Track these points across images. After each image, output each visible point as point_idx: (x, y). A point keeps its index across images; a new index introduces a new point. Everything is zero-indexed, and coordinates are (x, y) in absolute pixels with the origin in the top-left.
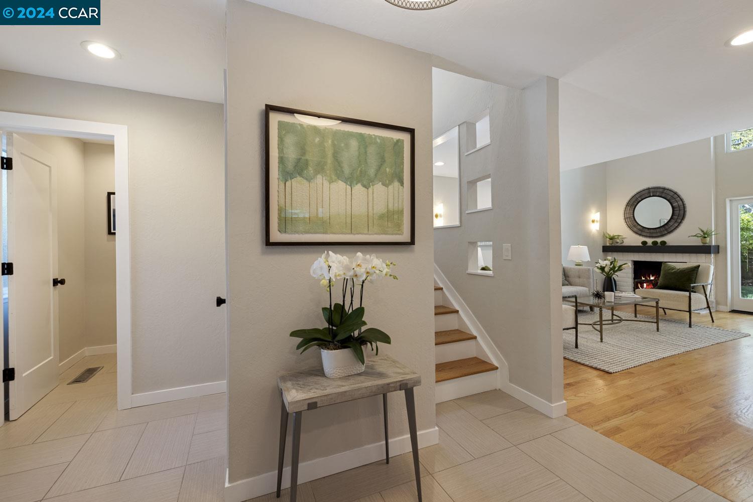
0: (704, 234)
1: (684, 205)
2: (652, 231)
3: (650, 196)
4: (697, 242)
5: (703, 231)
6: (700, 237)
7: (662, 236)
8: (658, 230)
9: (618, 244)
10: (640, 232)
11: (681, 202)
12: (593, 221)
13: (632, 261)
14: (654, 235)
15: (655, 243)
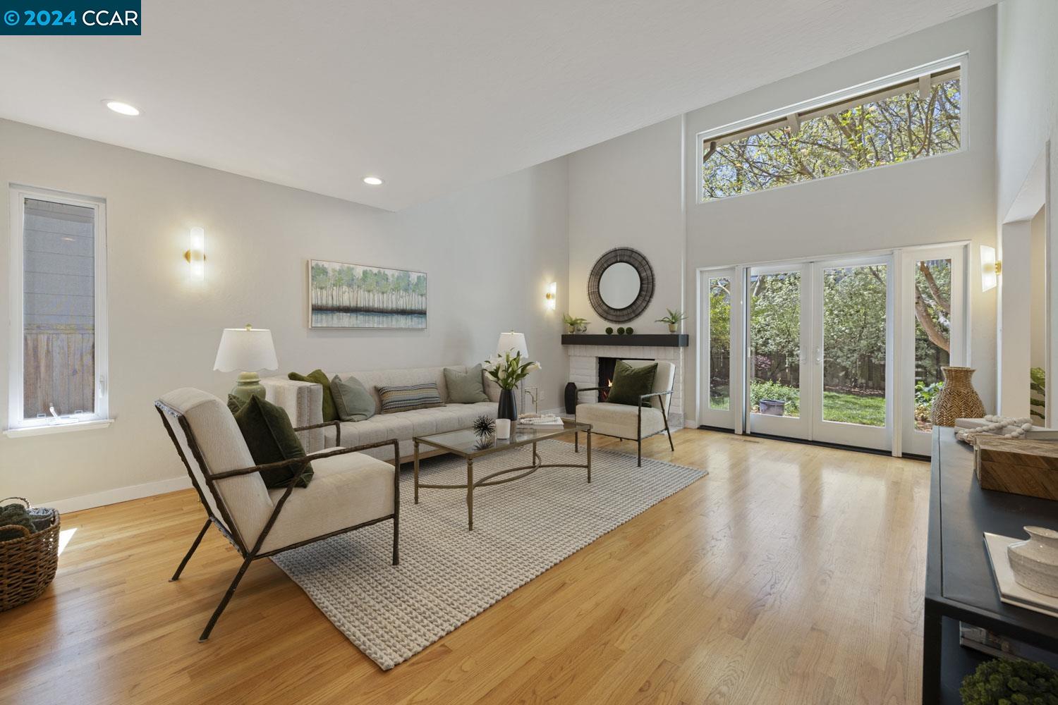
0: (673, 318)
1: (652, 275)
2: (618, 313)
3: (617, 262)
4: (663, 330)
5: (671, 314)
6: (668, 322)
7: (630, 320)
8: (625, 312)
9: (581, 333)
10: (605, 315)
11: (650, 272)
12: (548, 296)
13: (596, 357)
14: (621, 319)
15: (621, 331)
